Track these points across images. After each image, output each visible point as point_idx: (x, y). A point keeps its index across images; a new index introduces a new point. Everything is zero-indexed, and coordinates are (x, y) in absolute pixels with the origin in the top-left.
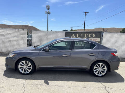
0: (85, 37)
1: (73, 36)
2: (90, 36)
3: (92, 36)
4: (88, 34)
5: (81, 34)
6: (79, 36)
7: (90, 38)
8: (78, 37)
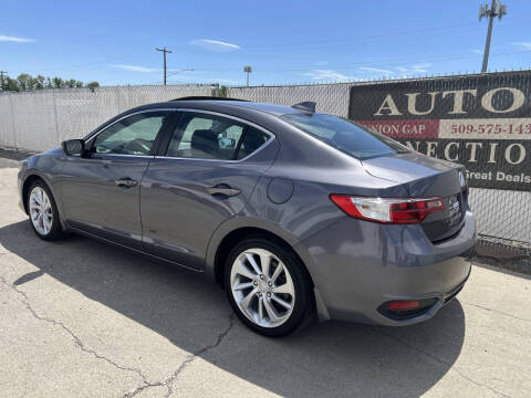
0: (458, 108)
3: (503, 101)
5: (433, 94)
6: (423, 105)
7: (493, 115)
8: (417, 109)
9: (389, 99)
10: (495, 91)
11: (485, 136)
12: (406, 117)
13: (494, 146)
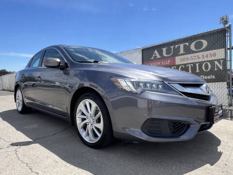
0: (182, 51)
1: (155, 54)
2: (193, 47)
4: (187, 44)
5: (172, 47)
6: (168, 52)
7: (196, 52)
8: (167, 54)
9: (156, 52)
10: (195, 42)
11: (194, 61)
12: (163, 58)
13: (197, 65)
